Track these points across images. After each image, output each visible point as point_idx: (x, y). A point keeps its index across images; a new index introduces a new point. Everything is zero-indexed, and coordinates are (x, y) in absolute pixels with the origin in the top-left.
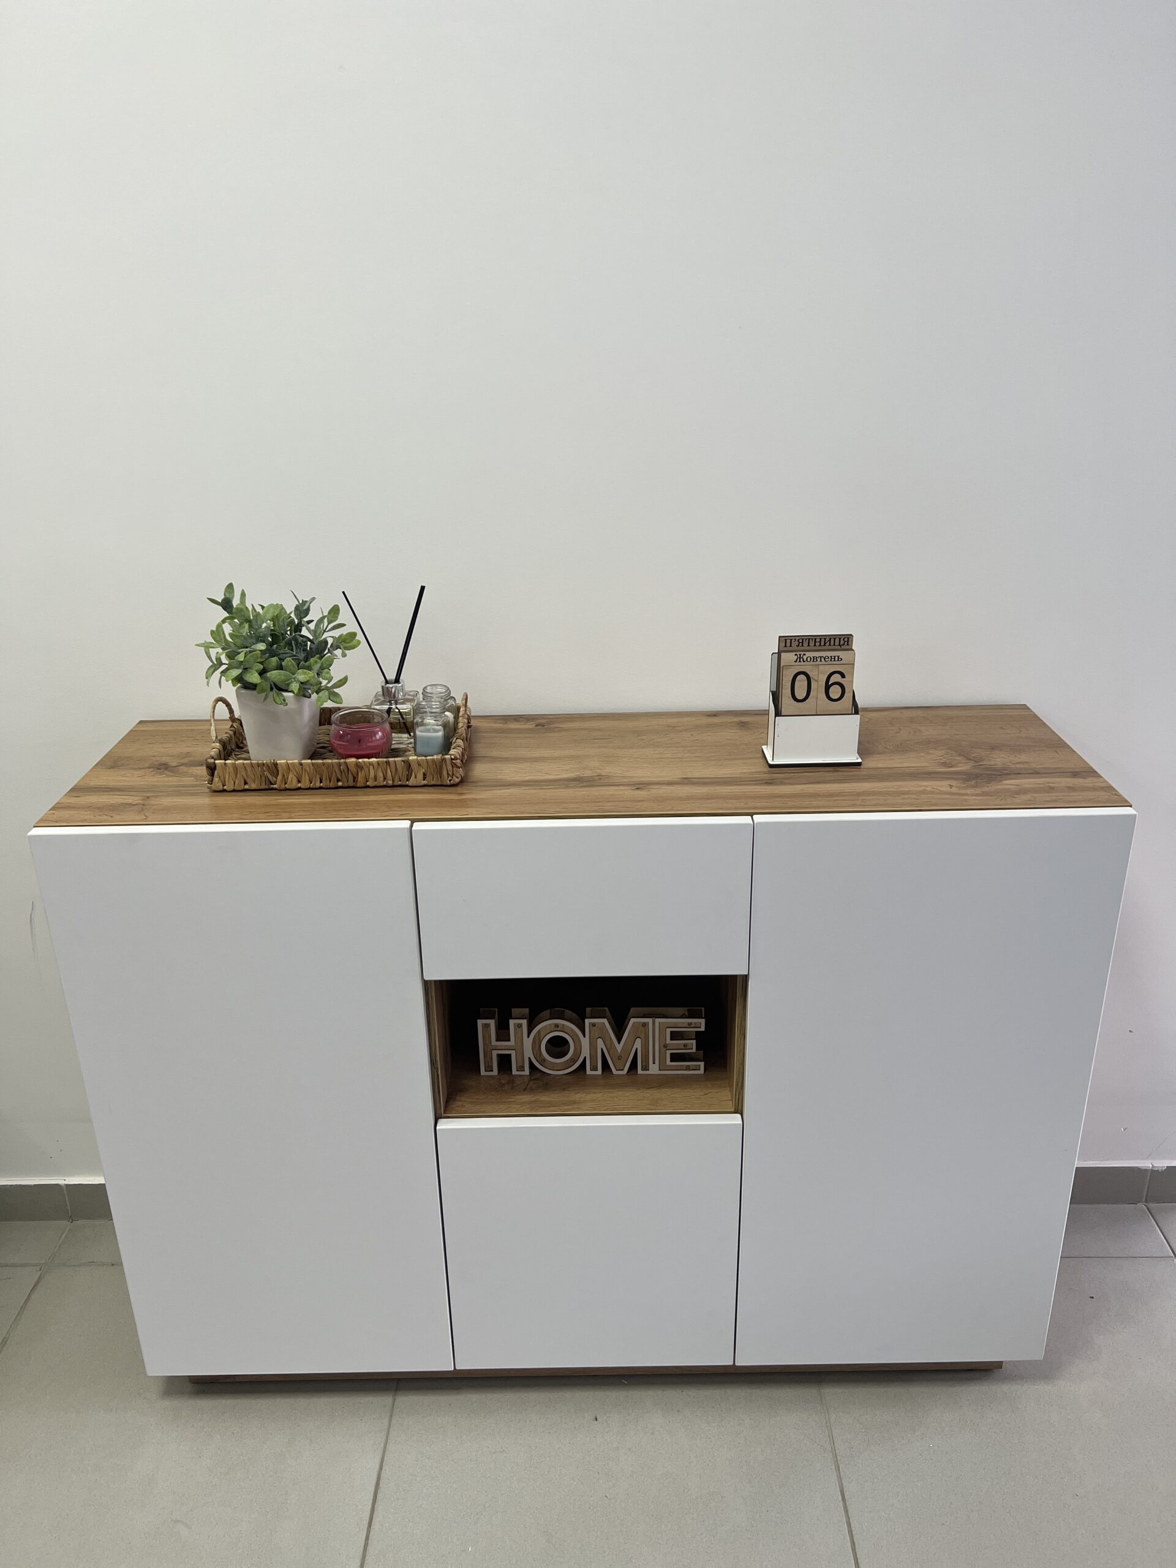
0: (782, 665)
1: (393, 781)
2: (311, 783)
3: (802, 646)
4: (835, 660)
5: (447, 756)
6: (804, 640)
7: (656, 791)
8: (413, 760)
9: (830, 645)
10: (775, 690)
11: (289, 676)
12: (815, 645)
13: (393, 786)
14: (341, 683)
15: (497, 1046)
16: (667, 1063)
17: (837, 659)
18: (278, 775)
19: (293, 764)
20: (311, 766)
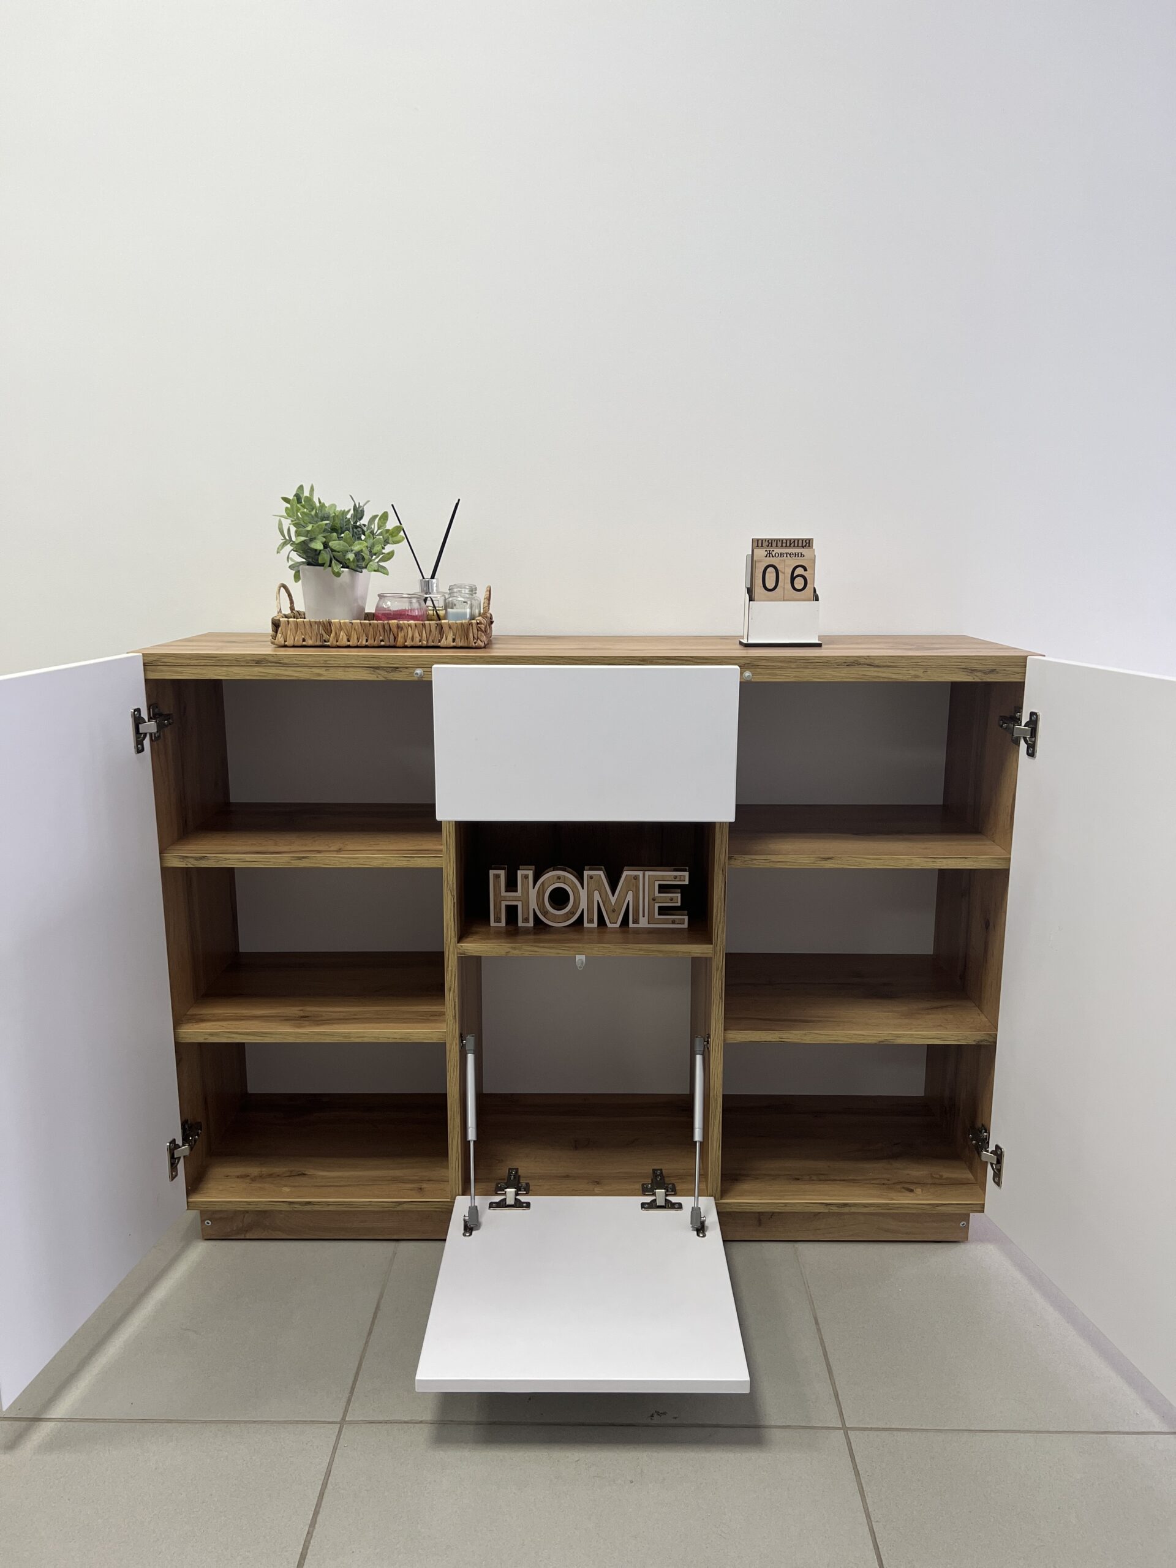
0: (755, 560)
1: (427, 642)
2: (358, 642)
3: (772, 546)
4: (798, 557)
5: (473, 621)
6: (773, 541)
8: (445, 623)
9: (794, 545)
10: (749, 586)
11: (346, 547)
12: (782, 545)
15: (506, 896)
16: (655, 917)
17: (800, 555)
18: (331, 633)
19: (345, 623)
20: (360, 625)
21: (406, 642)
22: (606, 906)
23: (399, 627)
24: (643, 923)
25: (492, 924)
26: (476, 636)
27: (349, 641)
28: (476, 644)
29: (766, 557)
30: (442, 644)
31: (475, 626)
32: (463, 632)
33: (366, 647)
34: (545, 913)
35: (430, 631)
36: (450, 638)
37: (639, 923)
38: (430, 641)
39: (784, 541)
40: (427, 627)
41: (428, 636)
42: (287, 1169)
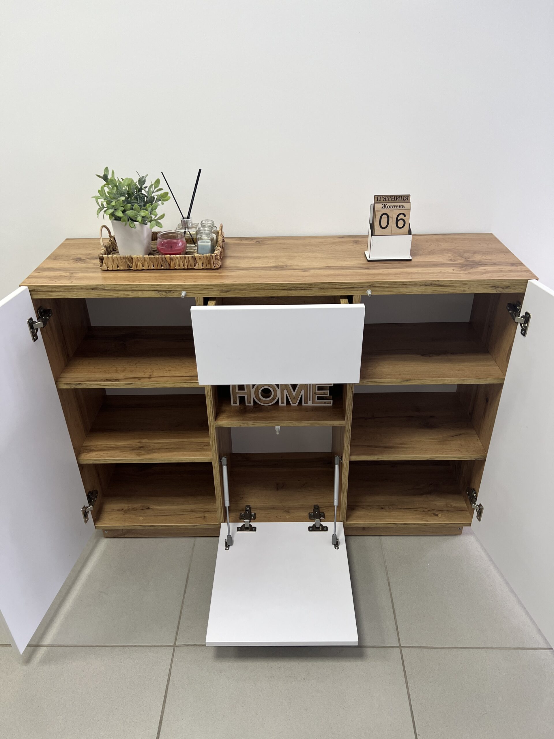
0: (375, 210)
1: (188, 266)
2: (149, 267)
3: (386, 200)
4: (401, 208)
5: (213, 255)
6: (387, 197)
7: (312, 272)
8: (197, 256)
9: (399, 200)
10: (372, 223)
11: (137, 213)
12: (392, 200)
13: (188, 269)
14: (161, 217)
15: (238, 392)
16: (316, 401)
17: (402, 207)
18: (133, 263)
19: (140, 257)
20: (149, 259)
21: (175, 266)
22: (290, 396)
23: (170, 258)
24: (310, 403)
25: (232, 404)
26: (215, 263)
27: (143, 266)
28: (215, 267)
29: (382, 208)
30: (195, 268)
31: (214, 257)
32: (208, 261)
33: (153, 269)
34: (259, 400)
35: (189, 260)
36: (200, 264)
37: (307, 404)
38: (189, 266)
39: (393, 197)
40: (187, 259)
41: (188, 263)
42: (141, 505)
